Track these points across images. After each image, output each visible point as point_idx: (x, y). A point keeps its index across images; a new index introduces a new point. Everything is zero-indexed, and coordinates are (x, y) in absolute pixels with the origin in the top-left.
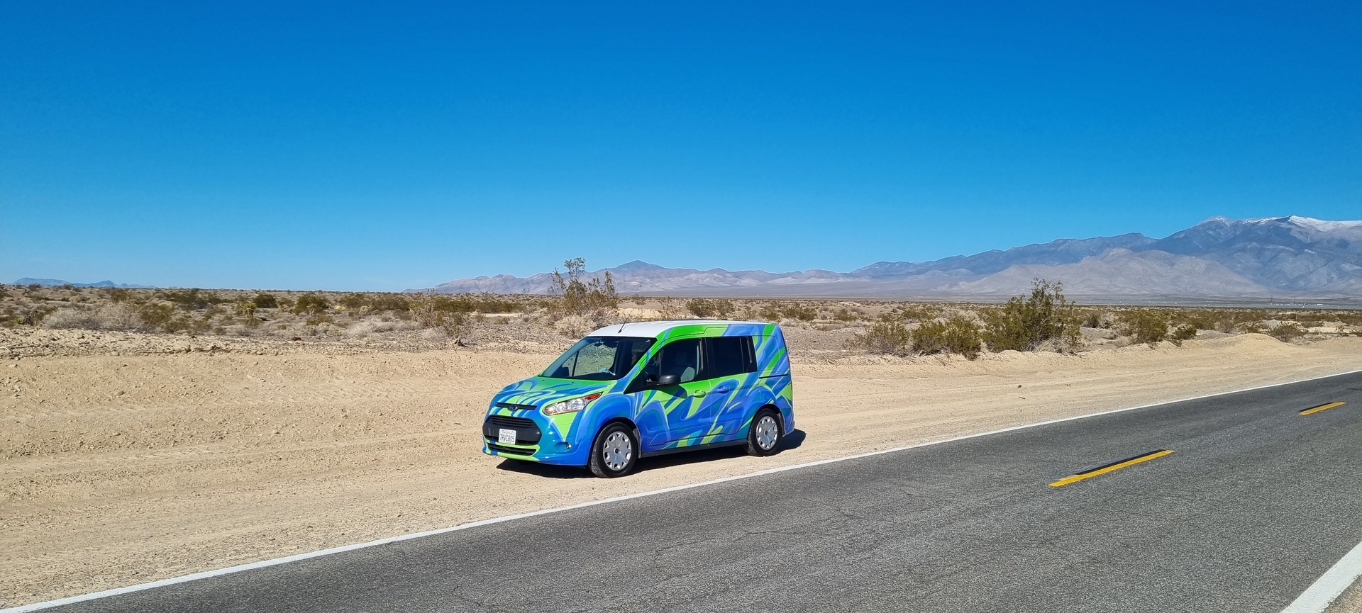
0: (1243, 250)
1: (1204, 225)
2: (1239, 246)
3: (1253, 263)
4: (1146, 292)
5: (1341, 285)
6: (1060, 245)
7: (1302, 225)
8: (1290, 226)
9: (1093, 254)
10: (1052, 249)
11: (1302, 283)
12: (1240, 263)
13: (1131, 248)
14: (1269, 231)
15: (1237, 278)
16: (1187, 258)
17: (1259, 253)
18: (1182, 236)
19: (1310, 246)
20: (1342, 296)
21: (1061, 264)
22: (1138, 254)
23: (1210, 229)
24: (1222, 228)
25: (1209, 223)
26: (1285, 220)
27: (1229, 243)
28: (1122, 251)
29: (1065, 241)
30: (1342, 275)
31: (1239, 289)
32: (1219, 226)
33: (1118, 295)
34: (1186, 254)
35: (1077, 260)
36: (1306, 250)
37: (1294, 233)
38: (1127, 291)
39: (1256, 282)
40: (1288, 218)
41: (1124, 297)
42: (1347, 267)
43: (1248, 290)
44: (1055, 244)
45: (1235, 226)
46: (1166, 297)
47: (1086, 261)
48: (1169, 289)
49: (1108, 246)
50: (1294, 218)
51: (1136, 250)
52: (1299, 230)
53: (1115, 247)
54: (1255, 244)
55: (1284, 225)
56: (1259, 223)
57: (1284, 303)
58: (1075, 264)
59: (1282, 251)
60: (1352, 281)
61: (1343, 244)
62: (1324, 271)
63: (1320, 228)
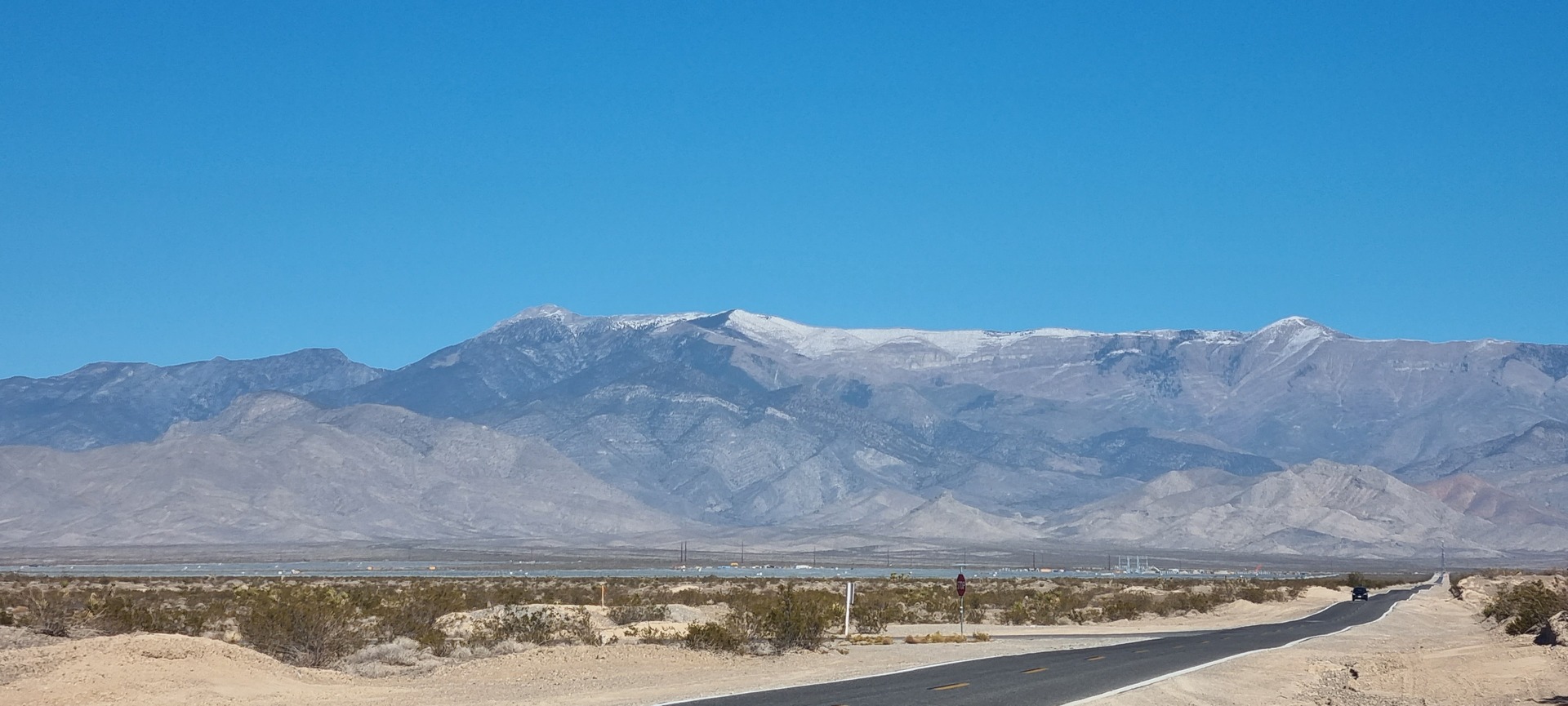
0: (613, 407)
1: (509, 331)
2: (602, 394)
3: (640, 445)
4: (355, 536)
5: (854, 511)
6: (96, 384)
7: (758, 339)
8: (729, 341)
9: (201, 414)
10: (73, 395)
11: (761, 504)
12: (606, 444)
13: (309, 397)
14: (678, 353)
15: (599, 491)
16: (466, 430)
17: (653, 417)
18: (452, 359)
19: (779, 398)
20: (856, 542)
21: (100, 445)
22: (331, 414)
23: (526, 341)
24: (558, 339)
25: (524, 324)
26: (717, 322)
27: (577, 385)
28: (284, 405)
29: (116, 370)
30: (858, 480)
31: (604, 524)
32: (550, 333)
33: (275, 545)
34: (464, 417)
35: (151, 434)
36: (770, 411)
37: (741, 360)
38: (300, 532)
39: (648, 501)
40: (725, 317)
41: (289, 552)
42: (869, 459)
43: (631, 526)
44: (86, 379)
45: (591, 335)
46: (410, 550)
47: (179, 436)
48: (415, 527)
49: (245, 387)
50: (740, 318)
51: (324, 401)
52: (752, 350)
53: (263, 392)
54: (642, 390)
55: (714, 337)
56: (652, 327)
57: (715, 564)
58: (143, 446)
59: (711, 411)
60: (881, 499)
61: (858, 394)
62: (812, 469)
63: (801, 348)
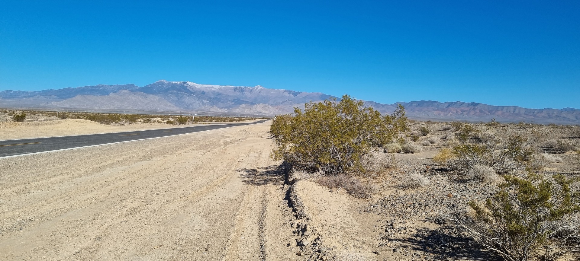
0: (171, 93)
1: (158, 83)
2: (170, 92)
3: (175, 98)
4: (136, 109)
5: (203, 108)
6: (100, 87)
7: (191, 85)
8: (187, 86)
9: (115, 92)
10: (97, 89)
11: (191, 106)
12: (170, 98)
13: (130, 90)
14: (180, 87)
15: (170, 104)
16: (152, 96)
17: (177, 95)
18: (150, 86)
19: (193, 93)
20: (203, 112)
21: (101, 95)
22: (133, 93)
23: (160, 84)
24: (164, 84)
25: (159, 82)
26: (185, 83)
27: (167, 90)
28: (126, 91)
29: (103, 86)
30: (203, 104)
31: (170, 108)
32: (163, 83)
33: (125, 110)
34: (151, 94)
35: (108, 94)
36: (192, 95)
37: (188, 88)
38: (128, 108)
39: (176, 106)
40: (186, 82)
41: (127, 111)
42: (205, 101)
43: (174, 109)
44: (98, 87)
45: (169, 84)
46: (143, 111)
47: (111, 95)
48: (145, 108)
49: (121, 89)
50: (188, 83)
51: (132, 91)
52: (190, 87)
53: (124, 89)
54: (175, 91)
55: (185, 85)
56: (177, 83)
57: (184, 114)
58: (107, 96)
59: (185, 94)
60: (206, 106)
61: (204, 93)
62: (197, 102)
63: (196, 87)
